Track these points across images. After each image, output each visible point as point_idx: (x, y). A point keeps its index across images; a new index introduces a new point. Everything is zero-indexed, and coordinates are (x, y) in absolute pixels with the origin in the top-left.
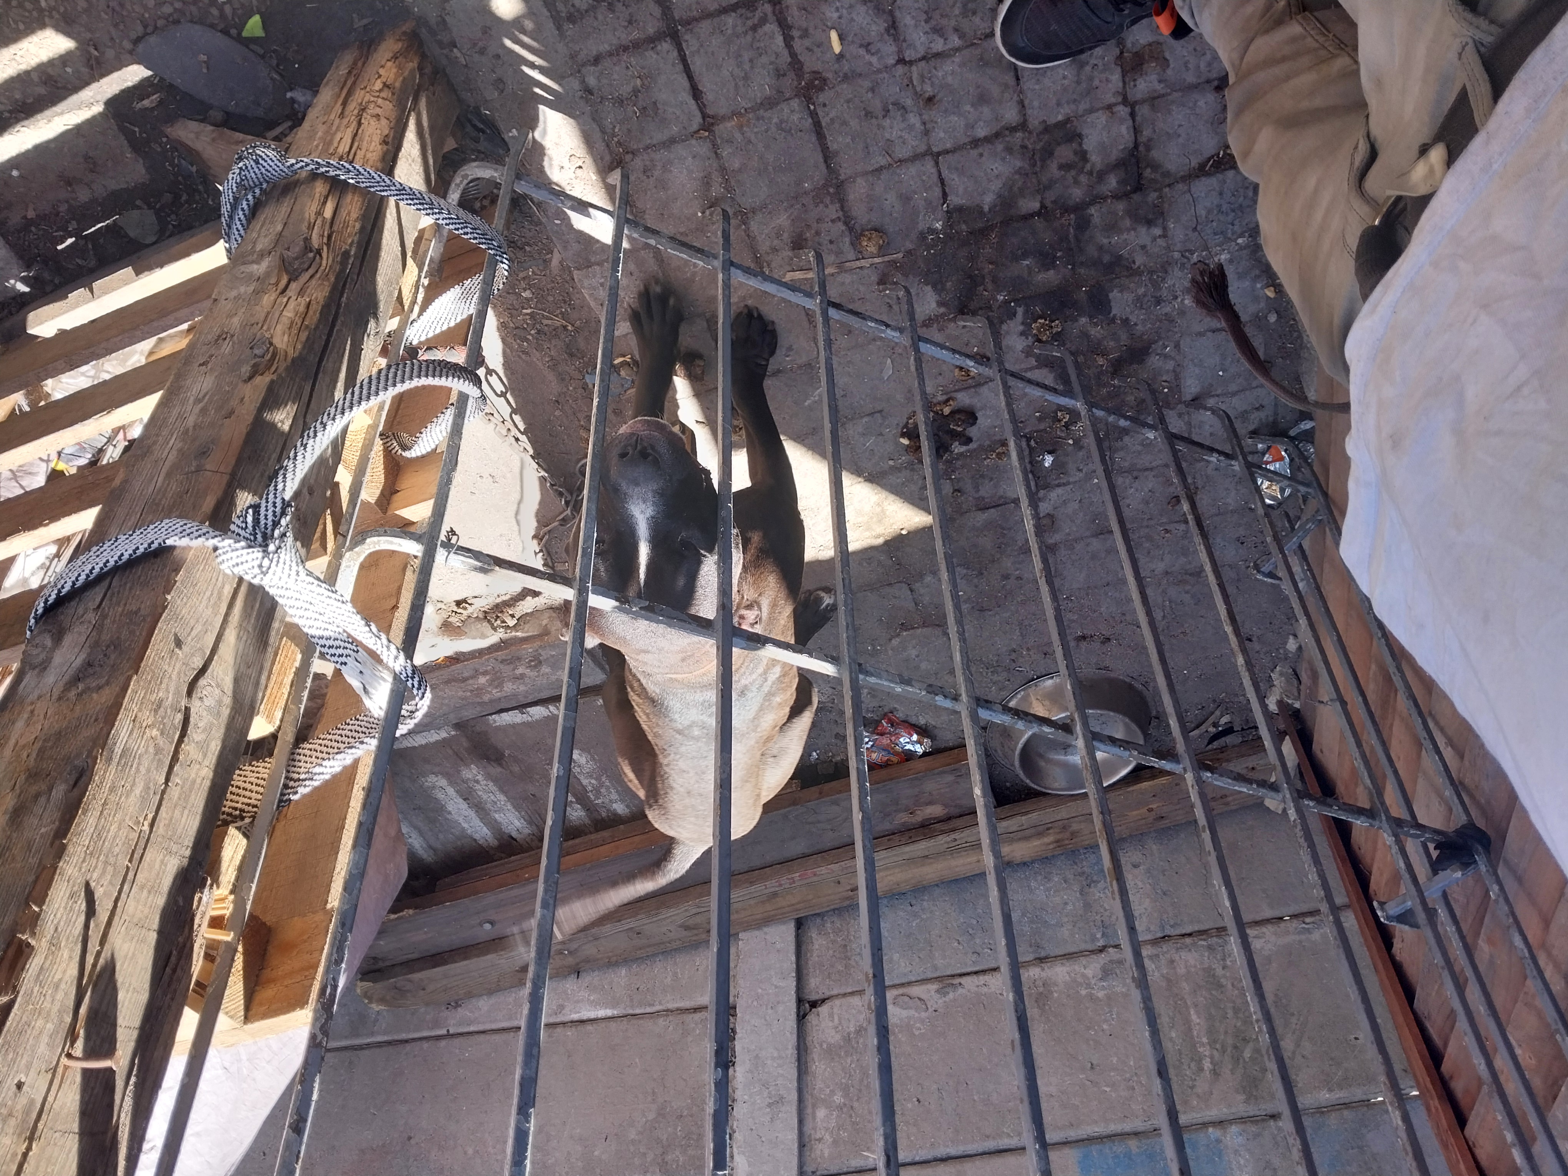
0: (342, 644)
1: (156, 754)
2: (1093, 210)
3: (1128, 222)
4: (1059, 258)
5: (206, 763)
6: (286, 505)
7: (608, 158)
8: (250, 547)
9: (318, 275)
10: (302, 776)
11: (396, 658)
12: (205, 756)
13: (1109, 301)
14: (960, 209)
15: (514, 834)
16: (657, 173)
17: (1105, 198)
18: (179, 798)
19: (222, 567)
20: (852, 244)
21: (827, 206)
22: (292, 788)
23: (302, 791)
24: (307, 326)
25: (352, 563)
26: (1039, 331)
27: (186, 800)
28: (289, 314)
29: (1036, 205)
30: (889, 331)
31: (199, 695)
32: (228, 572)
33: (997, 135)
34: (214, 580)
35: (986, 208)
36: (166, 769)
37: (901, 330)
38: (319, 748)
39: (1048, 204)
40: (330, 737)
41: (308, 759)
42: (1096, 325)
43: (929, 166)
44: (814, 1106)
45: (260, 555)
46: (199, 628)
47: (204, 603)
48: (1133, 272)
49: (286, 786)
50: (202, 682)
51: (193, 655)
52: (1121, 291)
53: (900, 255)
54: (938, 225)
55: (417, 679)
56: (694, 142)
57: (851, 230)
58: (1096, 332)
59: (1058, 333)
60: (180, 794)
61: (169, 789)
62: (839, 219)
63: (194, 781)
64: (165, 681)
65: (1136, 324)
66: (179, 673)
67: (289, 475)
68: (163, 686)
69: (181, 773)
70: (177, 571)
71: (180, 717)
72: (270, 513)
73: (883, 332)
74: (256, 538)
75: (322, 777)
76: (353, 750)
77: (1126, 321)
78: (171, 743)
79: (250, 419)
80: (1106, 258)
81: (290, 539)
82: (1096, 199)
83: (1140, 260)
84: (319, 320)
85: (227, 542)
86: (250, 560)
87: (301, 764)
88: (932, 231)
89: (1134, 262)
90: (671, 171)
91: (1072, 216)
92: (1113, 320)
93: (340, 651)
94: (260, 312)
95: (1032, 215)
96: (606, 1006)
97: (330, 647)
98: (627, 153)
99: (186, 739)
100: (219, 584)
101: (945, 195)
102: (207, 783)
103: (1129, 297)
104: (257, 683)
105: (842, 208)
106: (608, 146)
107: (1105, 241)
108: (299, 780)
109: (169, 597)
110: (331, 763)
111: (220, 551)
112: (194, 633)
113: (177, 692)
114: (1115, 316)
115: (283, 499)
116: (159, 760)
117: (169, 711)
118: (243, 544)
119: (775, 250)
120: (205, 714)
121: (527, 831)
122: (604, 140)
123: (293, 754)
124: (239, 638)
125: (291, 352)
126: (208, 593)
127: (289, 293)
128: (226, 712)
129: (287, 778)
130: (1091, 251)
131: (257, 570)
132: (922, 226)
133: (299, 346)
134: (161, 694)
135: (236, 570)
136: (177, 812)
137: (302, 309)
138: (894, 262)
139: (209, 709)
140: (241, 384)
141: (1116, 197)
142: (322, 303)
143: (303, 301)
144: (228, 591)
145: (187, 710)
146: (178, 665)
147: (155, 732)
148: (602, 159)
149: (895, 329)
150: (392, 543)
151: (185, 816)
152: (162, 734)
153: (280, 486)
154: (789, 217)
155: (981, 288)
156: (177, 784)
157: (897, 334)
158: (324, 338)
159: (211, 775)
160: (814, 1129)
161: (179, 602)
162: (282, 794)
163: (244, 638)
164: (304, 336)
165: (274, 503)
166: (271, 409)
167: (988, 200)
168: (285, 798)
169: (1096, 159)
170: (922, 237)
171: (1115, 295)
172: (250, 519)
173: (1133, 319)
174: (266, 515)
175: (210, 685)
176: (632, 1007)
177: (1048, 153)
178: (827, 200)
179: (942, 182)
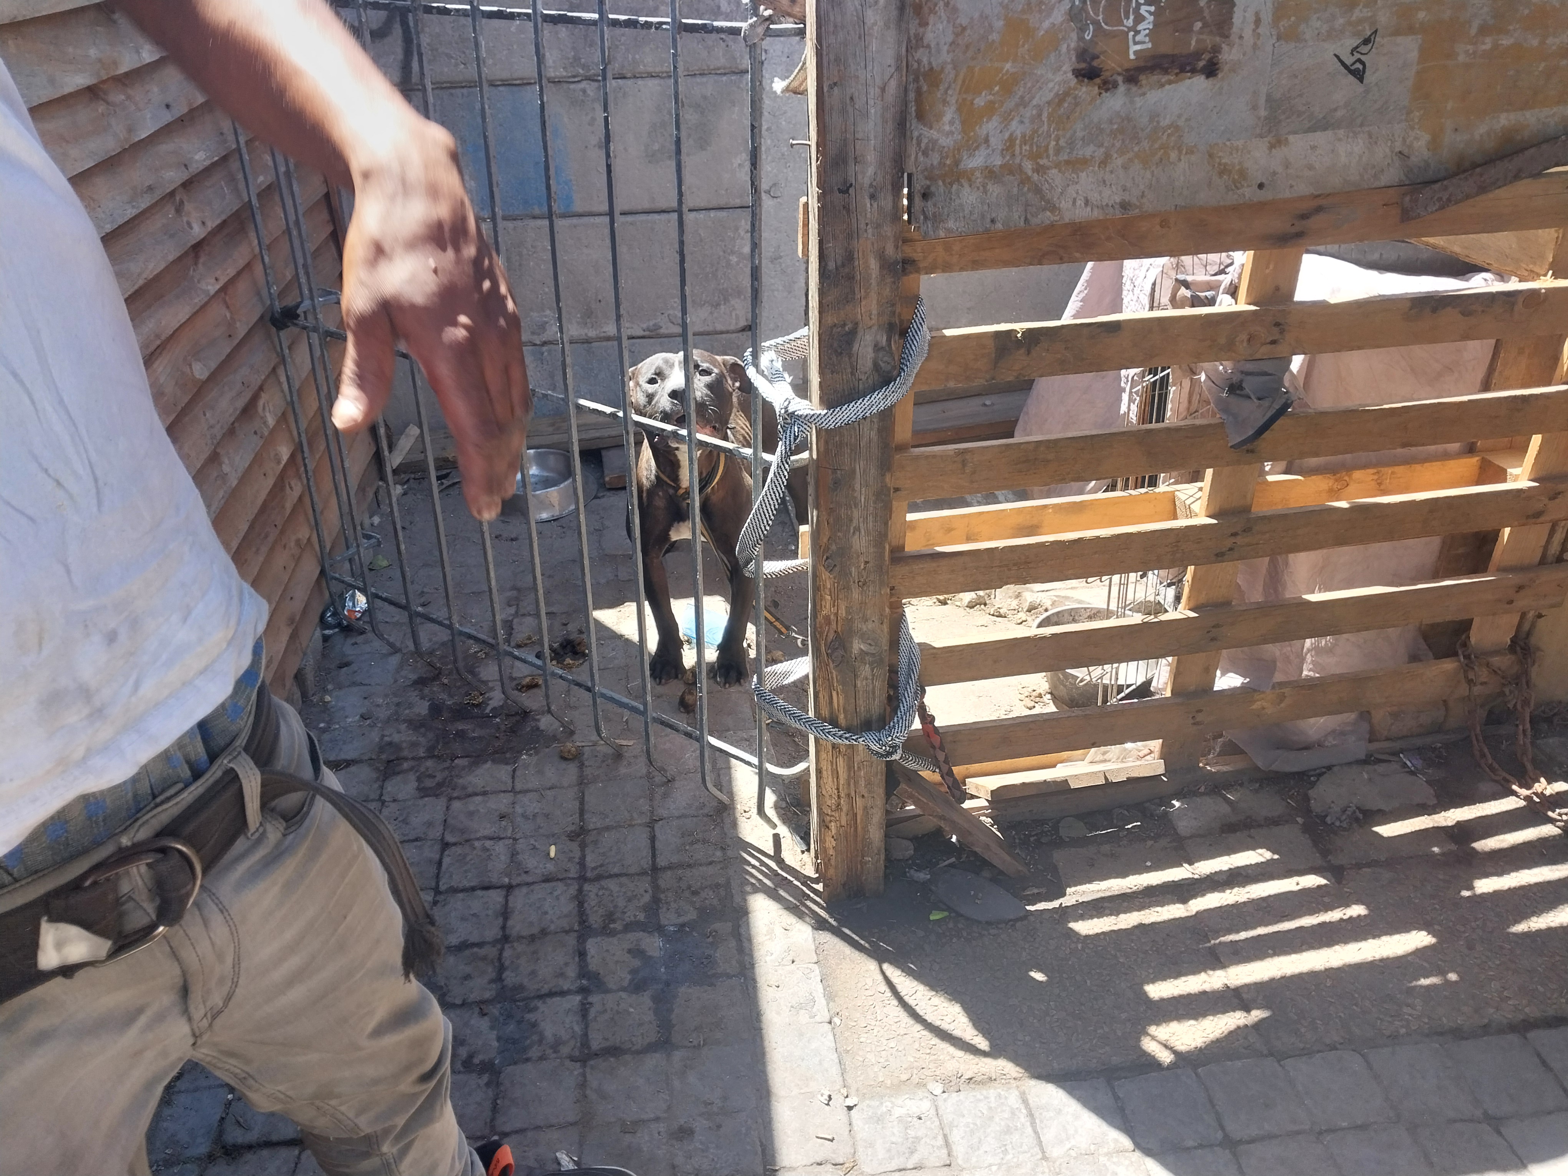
2: (422, 755)
3: (404, 745)
4: (453, 734)
13: (429, 710)
14: (508, 763)
17: (413, 759)
20: (583, 754)
21: (592, 774)
26: (478, 697)
29: (458, 761)
33: (470, 796)
35: (490, 762)
39: (449, 761)
42: (442, 699)
43: (519, 786)
48: (409, 721)
52: (420, 713)
53: (555, 745)
54: (524, 757)
56: (665, 815)
57: (581, 761)
58: (443, 696)
59: (467, 695)
62: (586, 767)
65: (416, 696)
77: (422, 698)
80: (423, 730)
82: (418, 759)
83: (403, 727)
88: (529, 755)
89: (407, 726)
90: (687, 803)
91: (436, 754)
92: (430, 700)
95: (462, 757)
98: (711, 816)
101: (514, 771)
103: (416, 710)
105: (582, 772)
106: (722, 821)
107: (420, 739)
114: (428, 702)
119: (635, 757)
130: (431, 735)
132: (535, 759)
137: (823, 604)
138: (560, 742)
141: (406, 759)
154: (619, 772)
155: (509, 725)
167: (486, 766)
169: (412, 777)
170: (537, 753)
173: (417, 698)
177: (440, 785)
178: (590, 776)
179: (513, 777)
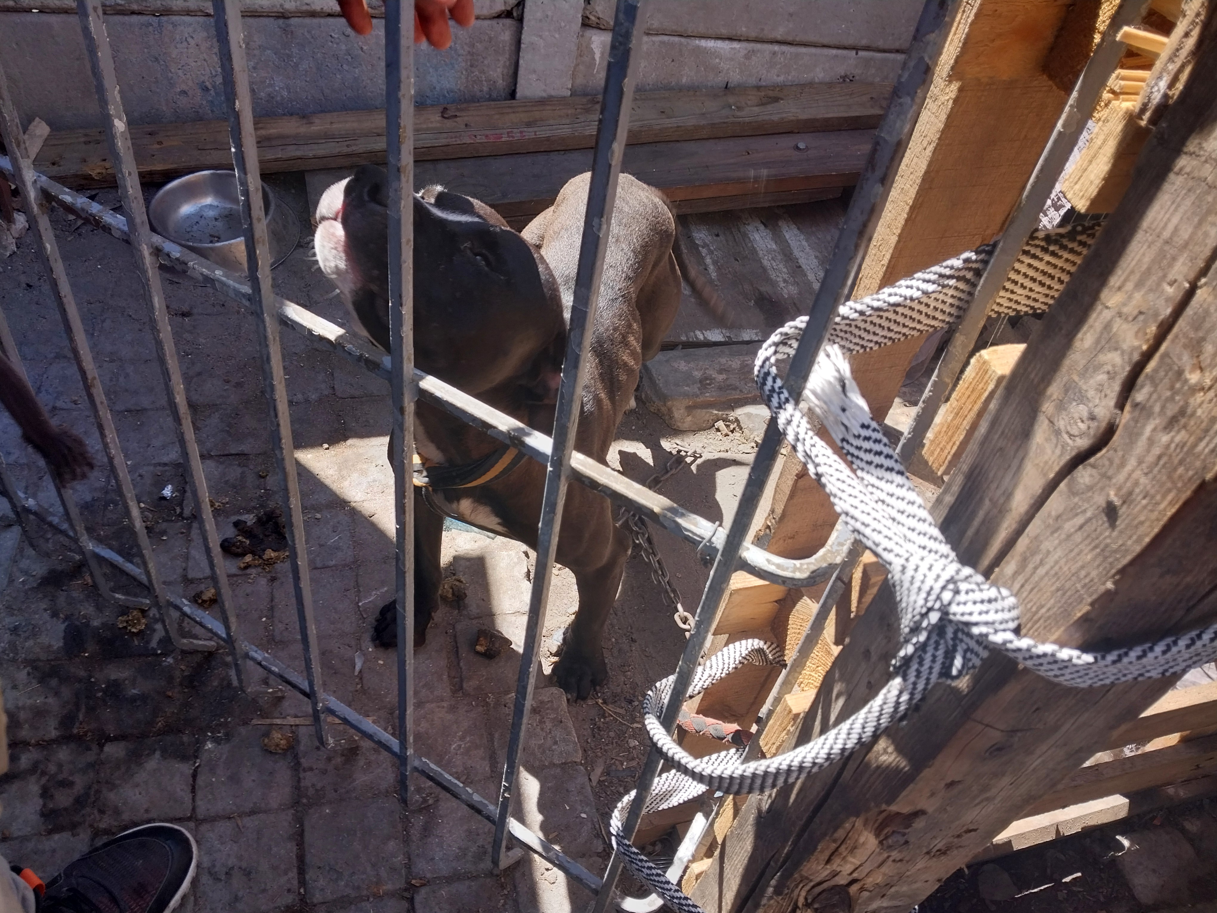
0: (862, 454)
1: (1203, 339)
2: (53, 734)
3: (22, 716)
4: (102, 690)
5: (1107, 315)
6: (903, 669)
7: (518, 875)
8: (968, 624)
9: (812, 884)
10: (952, 282)
11: (789, 422)
12: (1108, 326)
13: (64, 638)
14: (184, 758)
15: (762, 227)
16: (474, 849)
17: (38, 745)
18: (1174, 259)
19: (1012, 600)
20: (298, 742)
21: (313, 785)
22: (969, 269)
23: (957, 263)
24: (835, 841)
25: (835, 548)
26: (138, 620)
27: (1162, 254)
28: (855, 860)
29: (109, 749)
30: (260, 658)
31: (1094, 424)
32: (1005, 592)
34: (1028, 587)
35: (158, 754)
36: (1189, 311)
37: (247, 656)
38: (923, 318)
39: (95, 747)
40: (905, 330)
41: (940, 306)
42: (85, 617)
43: (201, 812)
45: (954, 608)
46: (1069, 526)
47: (1051, 561)
48: (32, 663)
49: (978, 273)
50: (1083, 443)
51: (1090, 488)
52: (50, 646)
53: (255, 722)
54: (209, 745)
55: (768, 387)
56: (429, 875)
57: (296, 757)
58: (87, 609)
59: (123, 614)
60: (1170, 265)
61: (1192, 276)
62: (304, 770)
63: (1139, 285)
64: (1150, 459)
65: (45, 610)
66: (1122, 465)
67: (889, 709)
68: (1156, 451)
69: (1161, 302)
70: (1085, 619)
71: (1140, 396)
72: (927, 663)
73: (265, 659)
74: (955, 633)
75: (927, 276)
76: (876, 304)
77: (55, 615)
78: (1166, 355)
79: (927, 773)
80: (54, 682)
81: (906, 623)
82: (45, 745)
83: (22, 675)
84: (819, 841)
85: (998, 638)
86: (970, 604)
87: (950, 301)
88: (217, 741)
89: (29, 674)
90: (459, 848)
91: (75, 731)
92: (67, 618)
93: (867, 445)
94: (888, 869)
95: (116, 739)
96: (705, 51)
97: (879, 453)
98: (497, 876)
99: (1136, 357)
100: (1020, 579)
101: (194, 776)
102: (1114, 281)
103: (44, 639)
104: (994, 424)
105: (299, 781)
106: (515, 887)
107: (50, 700)
108: (959, 279)
109: (1110, 585)
110: (908, 293)
111: (1012, 625)
112: (1080, 520)
113: (1133, 436)
114: (64, 622)
115: (905, 679)
116: (1197, 329)
117: (1157, 409)
118: (976, 631)
120: (1091, 393)
121: (750, 228)
122: (517, 893)
123: (958, 317)
124: (1009, 496)
125: (859, 823)
126: (1041, 571)
127: (850, 878)
128: (1054, 390)
129: (974, 285)
130: (66, 692)
131: (963, 586)
132: (225, 748)
133: (848, 825)
134: (1165, 439)
135: (993, 593)
136: (1185, 234)
137: (837, 861)
138: (262, 717)
139: (1082, 399)
140: (930, 810)
142: (813, 858)
143: (835, 866)
144: (1009, 566)
145: (1121, 405)
146: (1121, 477)
147: (1194, 378)
148: (524, 875)
149: (253, 659)
150: (778, 566)
151: (1171, 227)
152: (1180, 373)
153: (905, 697)
154: (354, 780)
155: (186, 674)
156: (1171, 284)
157: (253, 654)
158: (817, 820)
159: (1105, 294)
161: (1094, 574)
162: (985, 262)
163: (999, 492)
164: (840, 834)
165: (918, 676)
166: (897, 770)
167: (153, 763)
168: (982, 256)
170: (228, 737)
171: (57, 644)
172: (958, 662)
173: (46, 616)
174: (934, 661)
175: (1071, 436)
176: (681, 44)
177: (80, 802)
178: (311, 792)
179: (193, 790)
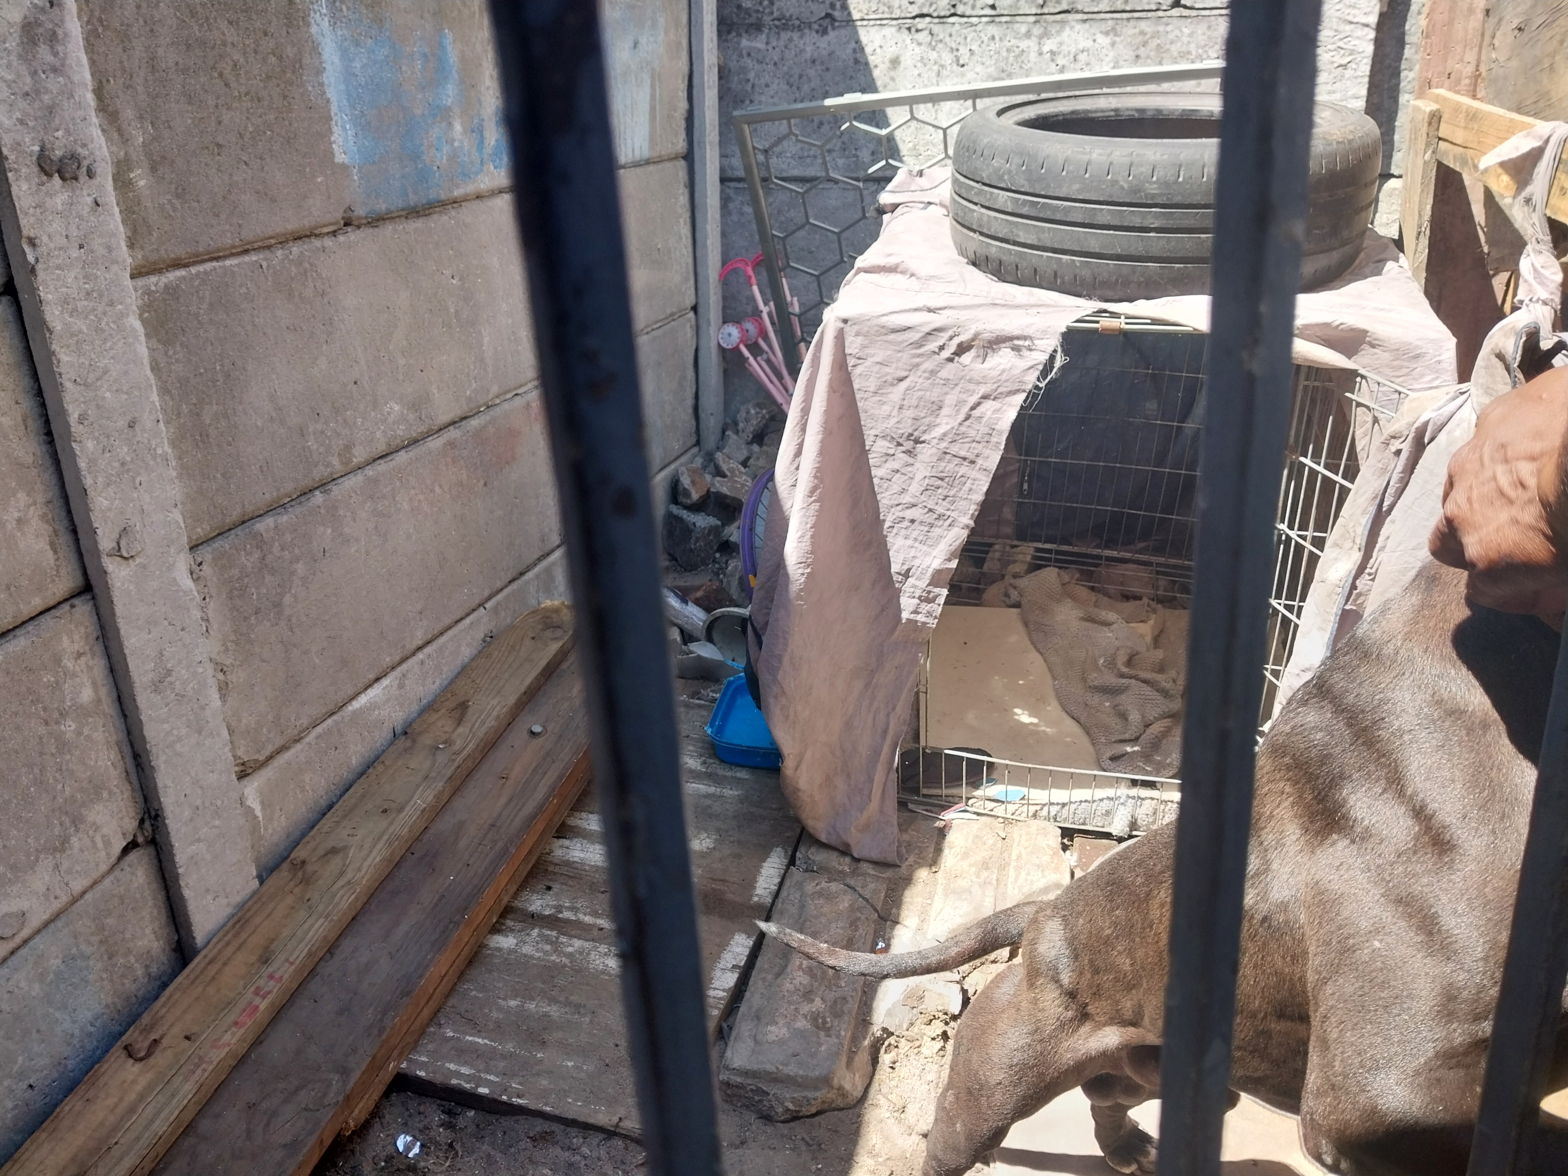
15: (566, 842)
44: (99, 701)
96: (360, 711)
121: (558, 853)
160: (90, 668)
176: (336, 722)
